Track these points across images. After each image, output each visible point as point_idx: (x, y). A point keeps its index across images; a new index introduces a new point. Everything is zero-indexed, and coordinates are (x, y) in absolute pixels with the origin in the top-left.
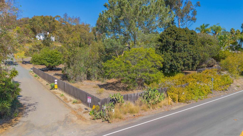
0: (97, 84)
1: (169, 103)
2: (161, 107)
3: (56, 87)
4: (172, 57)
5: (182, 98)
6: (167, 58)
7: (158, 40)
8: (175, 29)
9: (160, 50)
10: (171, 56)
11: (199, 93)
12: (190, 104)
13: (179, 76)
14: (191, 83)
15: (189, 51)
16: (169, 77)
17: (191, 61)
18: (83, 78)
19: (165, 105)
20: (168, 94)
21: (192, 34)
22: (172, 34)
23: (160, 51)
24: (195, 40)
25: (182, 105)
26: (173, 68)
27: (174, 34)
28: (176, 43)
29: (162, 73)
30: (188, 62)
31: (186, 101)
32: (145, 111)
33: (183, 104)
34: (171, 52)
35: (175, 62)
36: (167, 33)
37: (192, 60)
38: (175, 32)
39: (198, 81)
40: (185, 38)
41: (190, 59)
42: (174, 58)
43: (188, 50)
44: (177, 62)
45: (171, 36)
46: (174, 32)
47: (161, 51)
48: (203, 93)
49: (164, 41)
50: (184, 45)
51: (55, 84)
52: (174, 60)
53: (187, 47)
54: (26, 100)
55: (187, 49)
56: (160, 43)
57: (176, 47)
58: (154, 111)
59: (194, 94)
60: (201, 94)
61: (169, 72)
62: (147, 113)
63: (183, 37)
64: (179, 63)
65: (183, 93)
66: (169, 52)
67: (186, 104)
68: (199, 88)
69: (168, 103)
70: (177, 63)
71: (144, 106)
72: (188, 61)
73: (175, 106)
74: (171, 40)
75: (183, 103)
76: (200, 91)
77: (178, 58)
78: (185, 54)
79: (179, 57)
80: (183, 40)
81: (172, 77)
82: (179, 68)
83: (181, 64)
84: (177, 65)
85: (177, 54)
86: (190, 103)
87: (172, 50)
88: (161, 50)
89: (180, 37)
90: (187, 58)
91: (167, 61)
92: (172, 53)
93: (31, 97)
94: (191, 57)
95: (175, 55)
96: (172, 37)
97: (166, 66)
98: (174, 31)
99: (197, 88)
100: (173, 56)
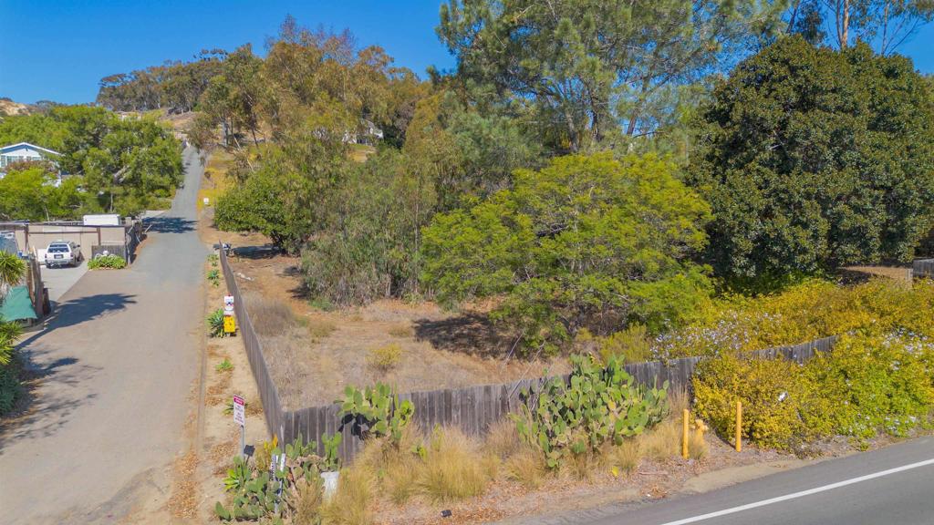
0: (418, 318)
1: (686, 450)
2: (627, 468)
3: (230, 326)
4: (770, 196)
5: (770, 423)
6: (742, 201)
7: (706, 116)
8: (790, 55)
9: (711, 165)
10: (766, 192)
11: (890, 396)
12: (819, 460)
13: (805, 293)
14: (847, 340)
15: (864, 165)
16: (750, 299)
17: (881, 215)
18: (365, 289)
19: (660, 460)
20: (698, 393)
21: (891, 74)
22: (774, 81)
23: (714, 169)
24: (907, 109)
25: (767, 463)
26: (775, 255)
27: (785, 78)
28: (793, 125)
29: (710, 276)
30: (861, 220)
31: (798, 441)
32: (529, 487)
33: (775, 459)
34: (764, 170)
35: (782, 222)
36: (752, 75)
37: (887, 209)
38: (793, 70)
39: (895, 327)
40: (844, 94)
41: (869, 206)
42: (780, 200)
43: (863, 160)
44: (794, 224)
45: (771, 91)
46: (783, 71)
47: (716, 165)
48: (915, 399)
49: (736, 116)
50: (837, 135)
51: (226, 313)
52: (777, 210)
53: (852, 141)
54: (70, 379)
55: (855, 154)
56: (713, 129)
57: (792, 143)
58: (582, 489)
59: (854, 401)
60: (905, 402)
61: (751, 273)
62: (533, 500)
63: (834, 91)
64: (805, 226)
65: (782, 396)
66: (755, 173)
67: (793, 463)
68: (890, 372)
69: (682, 445)
70: (794, 229)
71: (524, 460)
72: (860, 217)
73: (718, 469)
74: (769, 112)
75: (772, 454)
76: (896, 385)
77: (800, 203)
78: (844, 182)
79: (808, 196)
80: (832, 105)
81: (768, 298)
82: (804, 251)
83: (815, 231)
84: (790, 239)
85: (796, 183)
86: (820, 453)
87: (772, 160)
88: (720, 162)
89: (816, 90)
90: (854, 200)
91: (738, 216)
92: (773, 176)
93: (102, 369)
94: (877, 198)
95: (783, 186)
96: (774, 93)
97: (734, 240)
98: (785, 62)
99: (880, 369)
100: (775, 190)
